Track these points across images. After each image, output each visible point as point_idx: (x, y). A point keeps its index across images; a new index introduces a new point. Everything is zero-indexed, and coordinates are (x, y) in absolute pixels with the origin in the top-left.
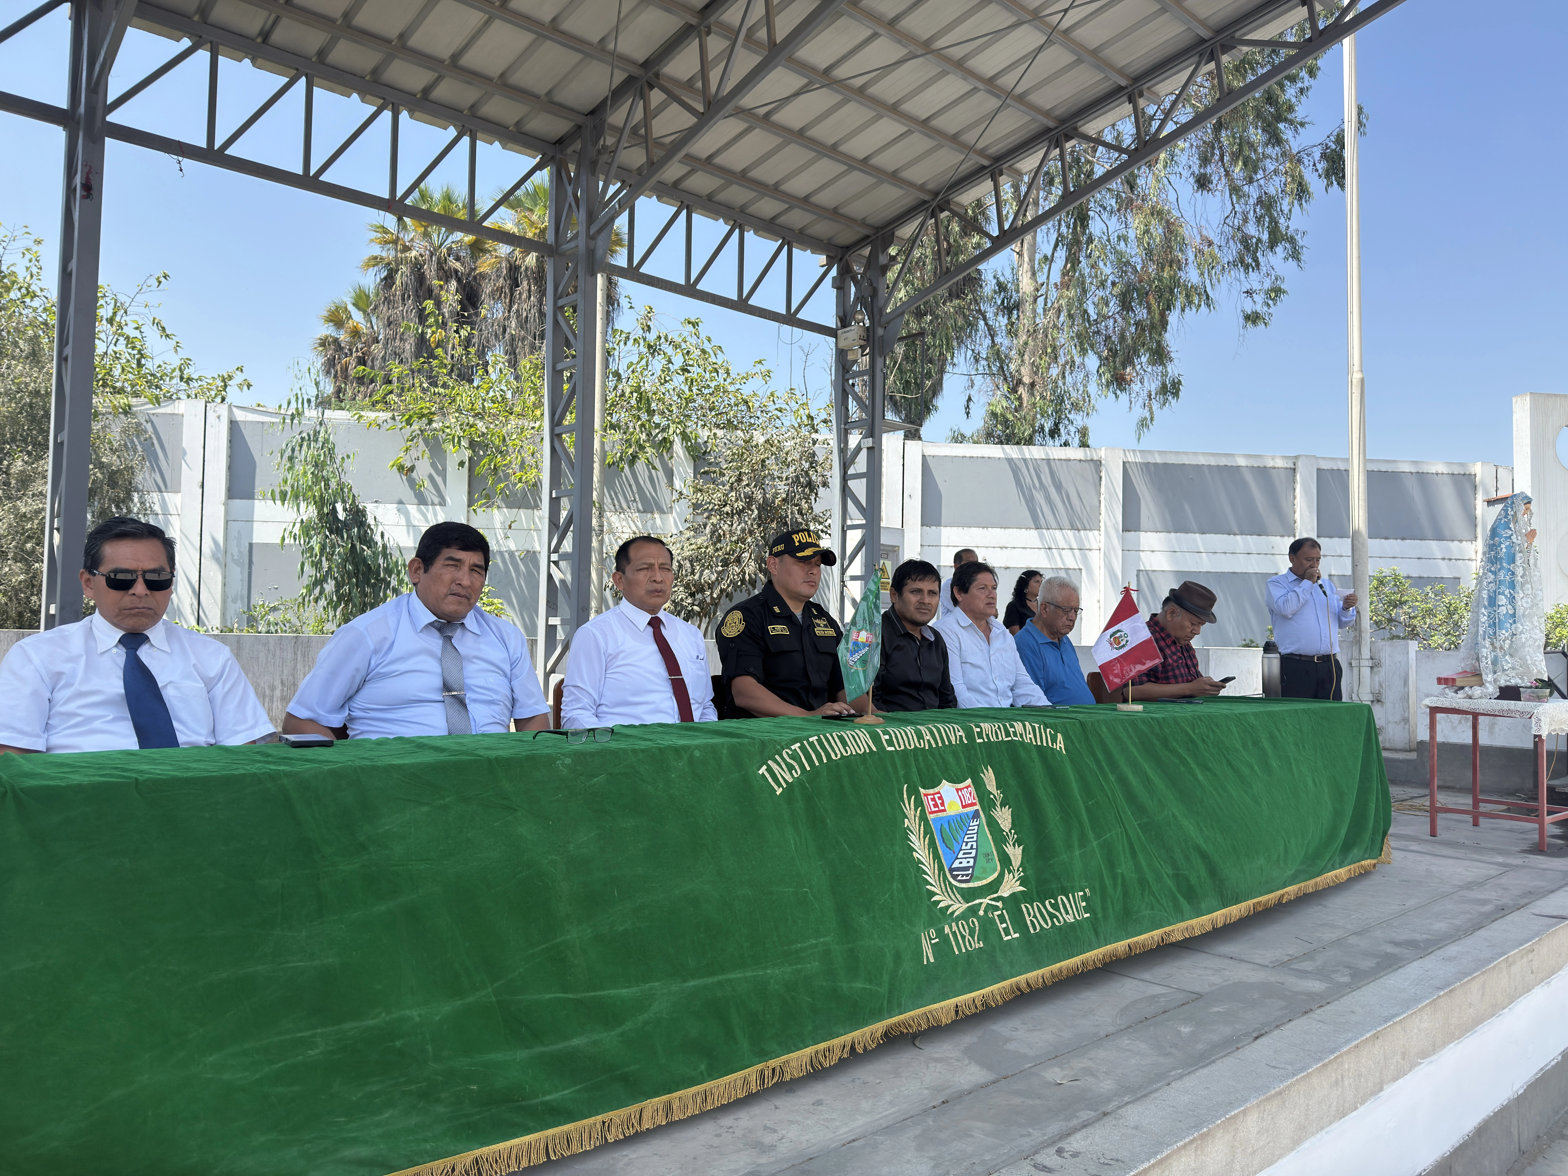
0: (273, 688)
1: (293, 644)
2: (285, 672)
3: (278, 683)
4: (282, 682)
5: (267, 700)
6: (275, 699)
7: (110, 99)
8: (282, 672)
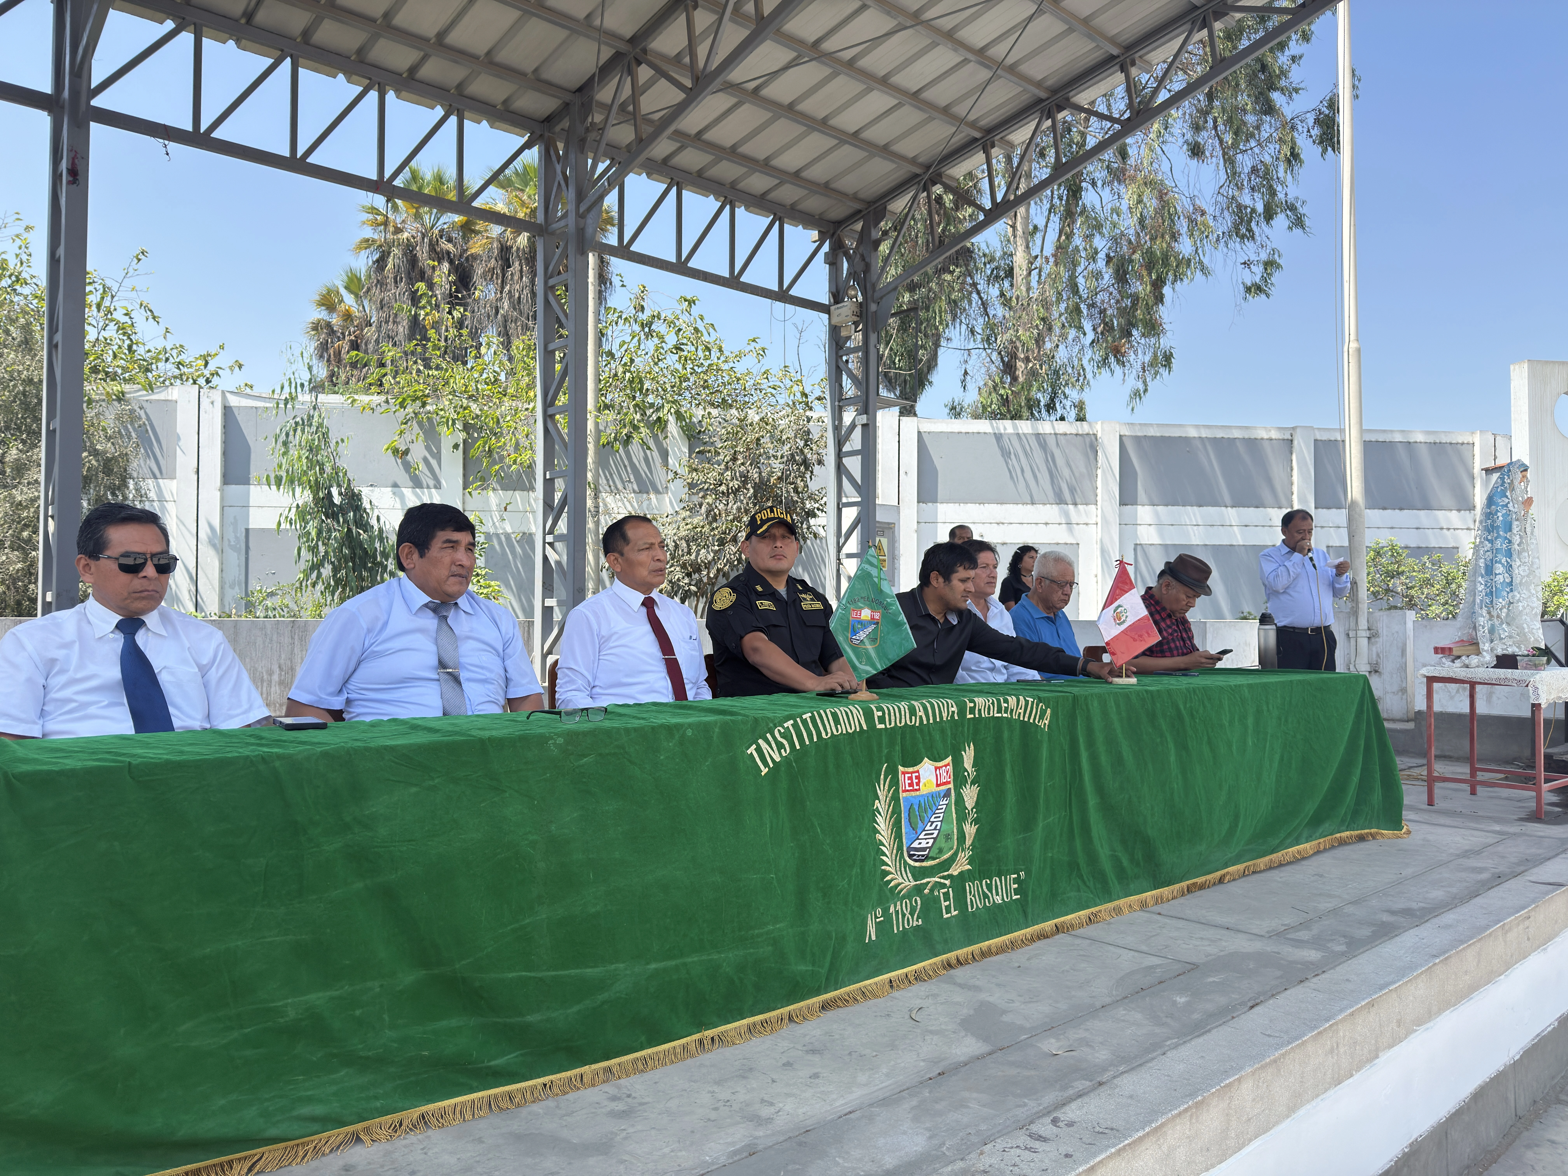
0: (271, 673)
1: (290, 628)
2: (283, 656)
3: (276, 668)
4: (280, 667)
5: (265, 684)
6: (273, 683)
7: (94, 83)
8: (280, 656)
